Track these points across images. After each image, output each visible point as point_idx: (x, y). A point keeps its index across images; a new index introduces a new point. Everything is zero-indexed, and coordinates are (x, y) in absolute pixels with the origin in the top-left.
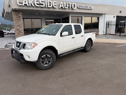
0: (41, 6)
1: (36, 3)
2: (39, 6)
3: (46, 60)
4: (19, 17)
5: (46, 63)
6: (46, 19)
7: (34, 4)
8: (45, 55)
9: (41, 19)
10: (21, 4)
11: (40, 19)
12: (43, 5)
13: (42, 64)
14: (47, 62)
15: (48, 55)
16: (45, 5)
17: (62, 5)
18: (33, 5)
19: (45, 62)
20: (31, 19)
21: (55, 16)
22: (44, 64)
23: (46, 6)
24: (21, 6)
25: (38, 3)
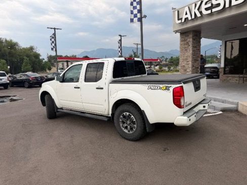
25: (209, 5)
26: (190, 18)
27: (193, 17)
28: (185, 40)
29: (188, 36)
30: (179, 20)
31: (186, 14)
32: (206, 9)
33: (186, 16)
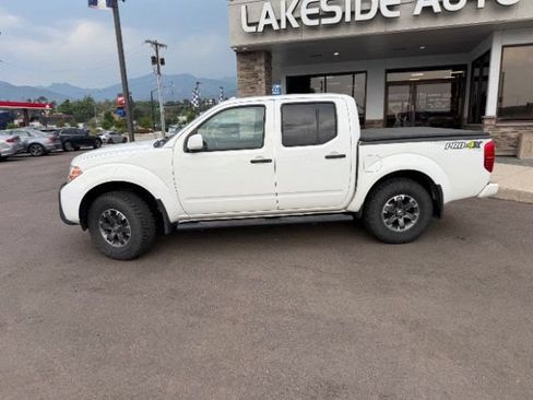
0: (325, 21)
1: (304, 12)
4: (255, 75)
6: (388, 71)
7: (298, 19)
10: (253, 29)
11: (364, 75)
12: (332, 14)
16: (344, 14)
18: (295, 24)
23: (348, 18)
24: (255, 34)
25: (315, 11)
26: (276, 27)
27: (283, 26)
28: (248, 68)
29: (255, 60)
30: (249, 25)
31: (267, 16)
32: (311, 17)
33: (268, 22)
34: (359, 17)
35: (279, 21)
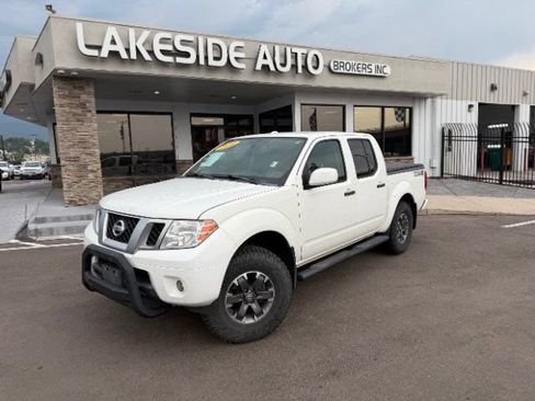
0: (180, 60)
1: (157, 48)
2: (169, 59)
3: (249, 295)
4: (83, 105)
5: (250, 312)
6: (192, 115)
7: (151, 53)
8: (245, 275)
9: (171, 114)
10: (95, 53)
12: (187, 55)
13: (234, 317)
14: (254, 306)
15: (258, 273)
16: (198, 57)
17: (265, 57)
18: (147, 57)
19: (245, 307)
20: (129, 113)
21: (233, 102)
22: (240, 318)
23: (202, 62)
24: (92, 59)
25: (167, 48)
27: (134, 55)
29: (82, 88)
32: (164, 52)
33: (114, 48)
34: (211, 62)
35: (128, 50)
